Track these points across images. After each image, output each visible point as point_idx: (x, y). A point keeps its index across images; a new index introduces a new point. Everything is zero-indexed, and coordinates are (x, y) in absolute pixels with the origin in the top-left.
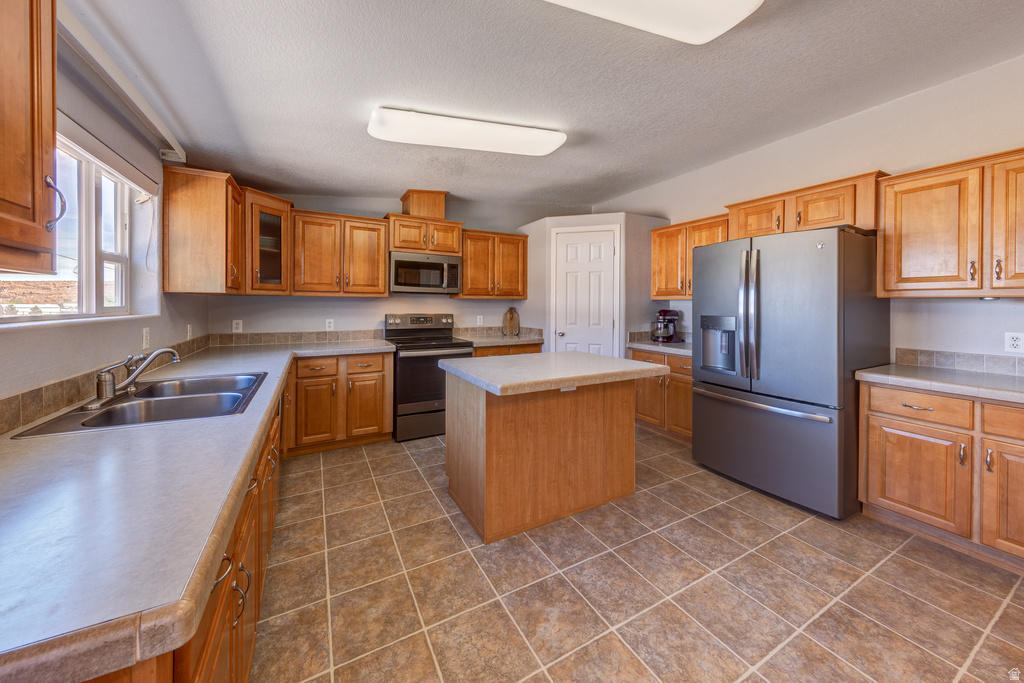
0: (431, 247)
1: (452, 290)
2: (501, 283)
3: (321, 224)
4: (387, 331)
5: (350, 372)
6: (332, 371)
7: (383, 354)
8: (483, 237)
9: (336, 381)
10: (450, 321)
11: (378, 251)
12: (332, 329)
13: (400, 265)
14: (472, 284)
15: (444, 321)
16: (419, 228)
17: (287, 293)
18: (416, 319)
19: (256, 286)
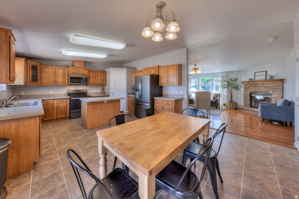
0: (80, 74)
1: (86, 84)
2: (100, 82)
3: (49, 68)
4: (68, 94)
5: (57, 103)
6: (53, 103)
7: (67, 99)
8: (95, 71)
9: (54, 105)
10: (86, 91)
11: (65, 74)
12: (52, 93)
13: (72, 78)
14: (92, 82)
15: (84, 91)
16: (77, 69)
17: (39, 85)
18: (77, 91)
19: (30, 83)
